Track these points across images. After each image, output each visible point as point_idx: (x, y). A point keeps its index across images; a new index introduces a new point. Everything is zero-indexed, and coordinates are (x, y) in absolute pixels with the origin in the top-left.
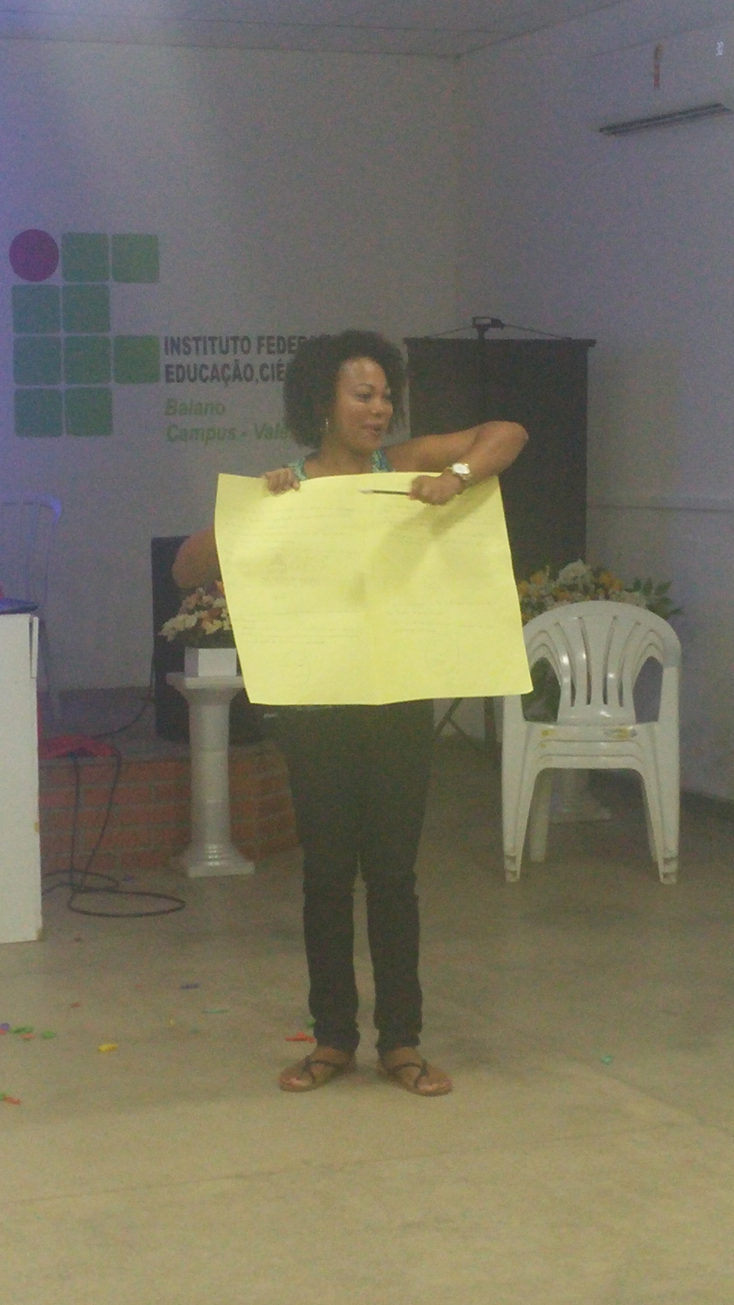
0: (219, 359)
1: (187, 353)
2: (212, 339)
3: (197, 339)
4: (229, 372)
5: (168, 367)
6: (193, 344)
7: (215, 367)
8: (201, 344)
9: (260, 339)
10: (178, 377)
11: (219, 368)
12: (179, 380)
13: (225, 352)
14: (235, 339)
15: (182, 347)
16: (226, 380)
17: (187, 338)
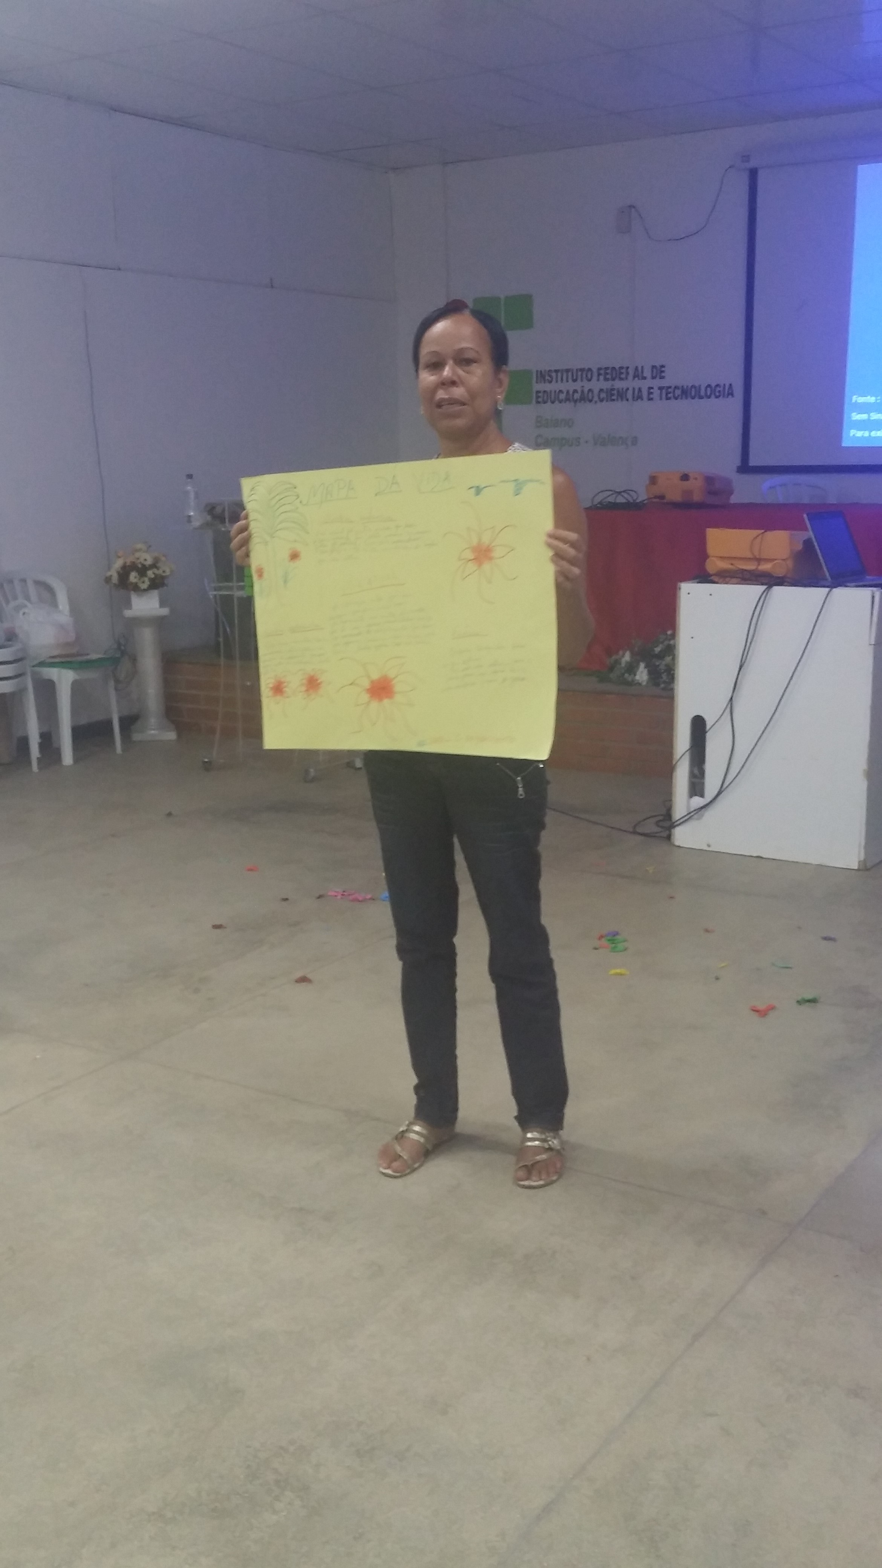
0: (570, 386)
1: (550, 382)
2: (567, 371)
3: (556, 371)
4: (577, 396)
5: (538, 392)
6: (554, 375)
7: (568, 392)
8: (559, 374)
9: (599, 369)
10: (543, 400)
11: (571, 393)
12: (545, 402)
13: (575, 381)
14: (582, 370)
15: (547, 378)
16: (576, 401)
17: (550, 371)
